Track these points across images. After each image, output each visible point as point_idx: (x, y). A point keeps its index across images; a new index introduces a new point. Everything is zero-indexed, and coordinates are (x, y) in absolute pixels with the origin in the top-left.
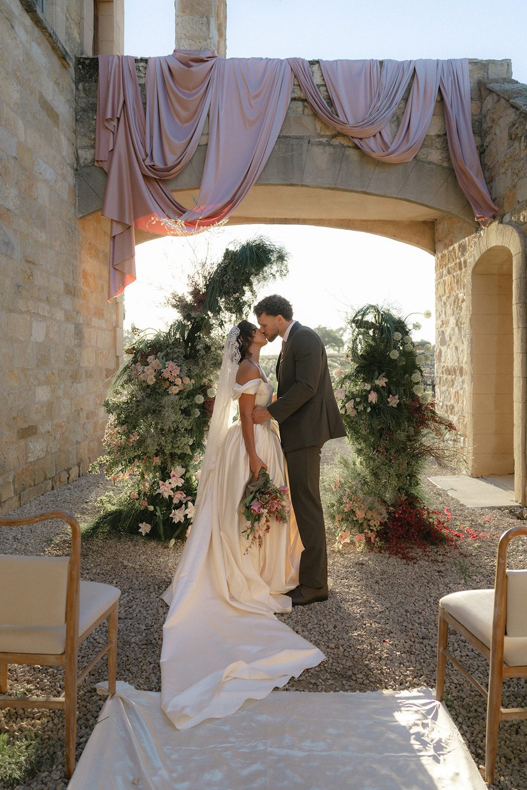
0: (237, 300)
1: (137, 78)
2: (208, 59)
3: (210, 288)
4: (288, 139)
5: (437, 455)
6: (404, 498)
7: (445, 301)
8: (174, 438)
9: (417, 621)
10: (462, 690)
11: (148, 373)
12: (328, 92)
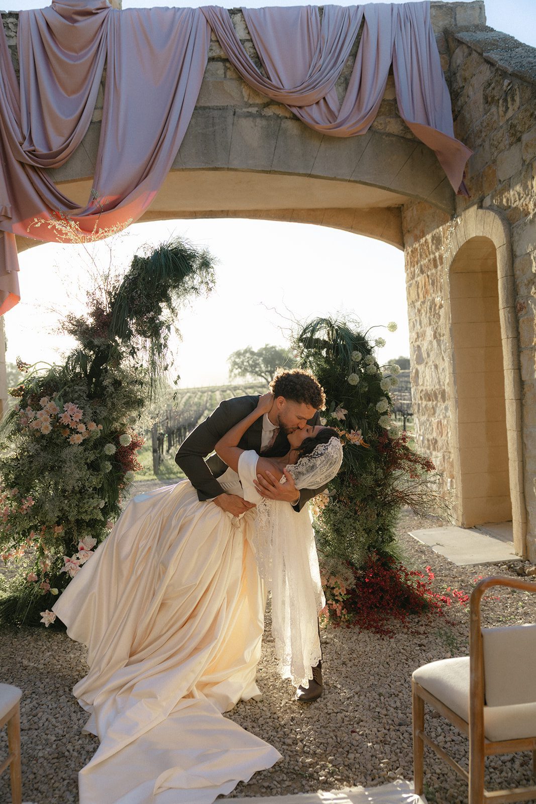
0: (152, 320)
1: (6, 38)
2: (99, 11)
3: (117, 306)
4: (207, 110)
5: (414, 502)
6: (375, 557)
7: (420, 307)
8: (79, 500)
9: (393, 705)
10: (446, 781)
11: (42, 419)
12: (255, 48)
